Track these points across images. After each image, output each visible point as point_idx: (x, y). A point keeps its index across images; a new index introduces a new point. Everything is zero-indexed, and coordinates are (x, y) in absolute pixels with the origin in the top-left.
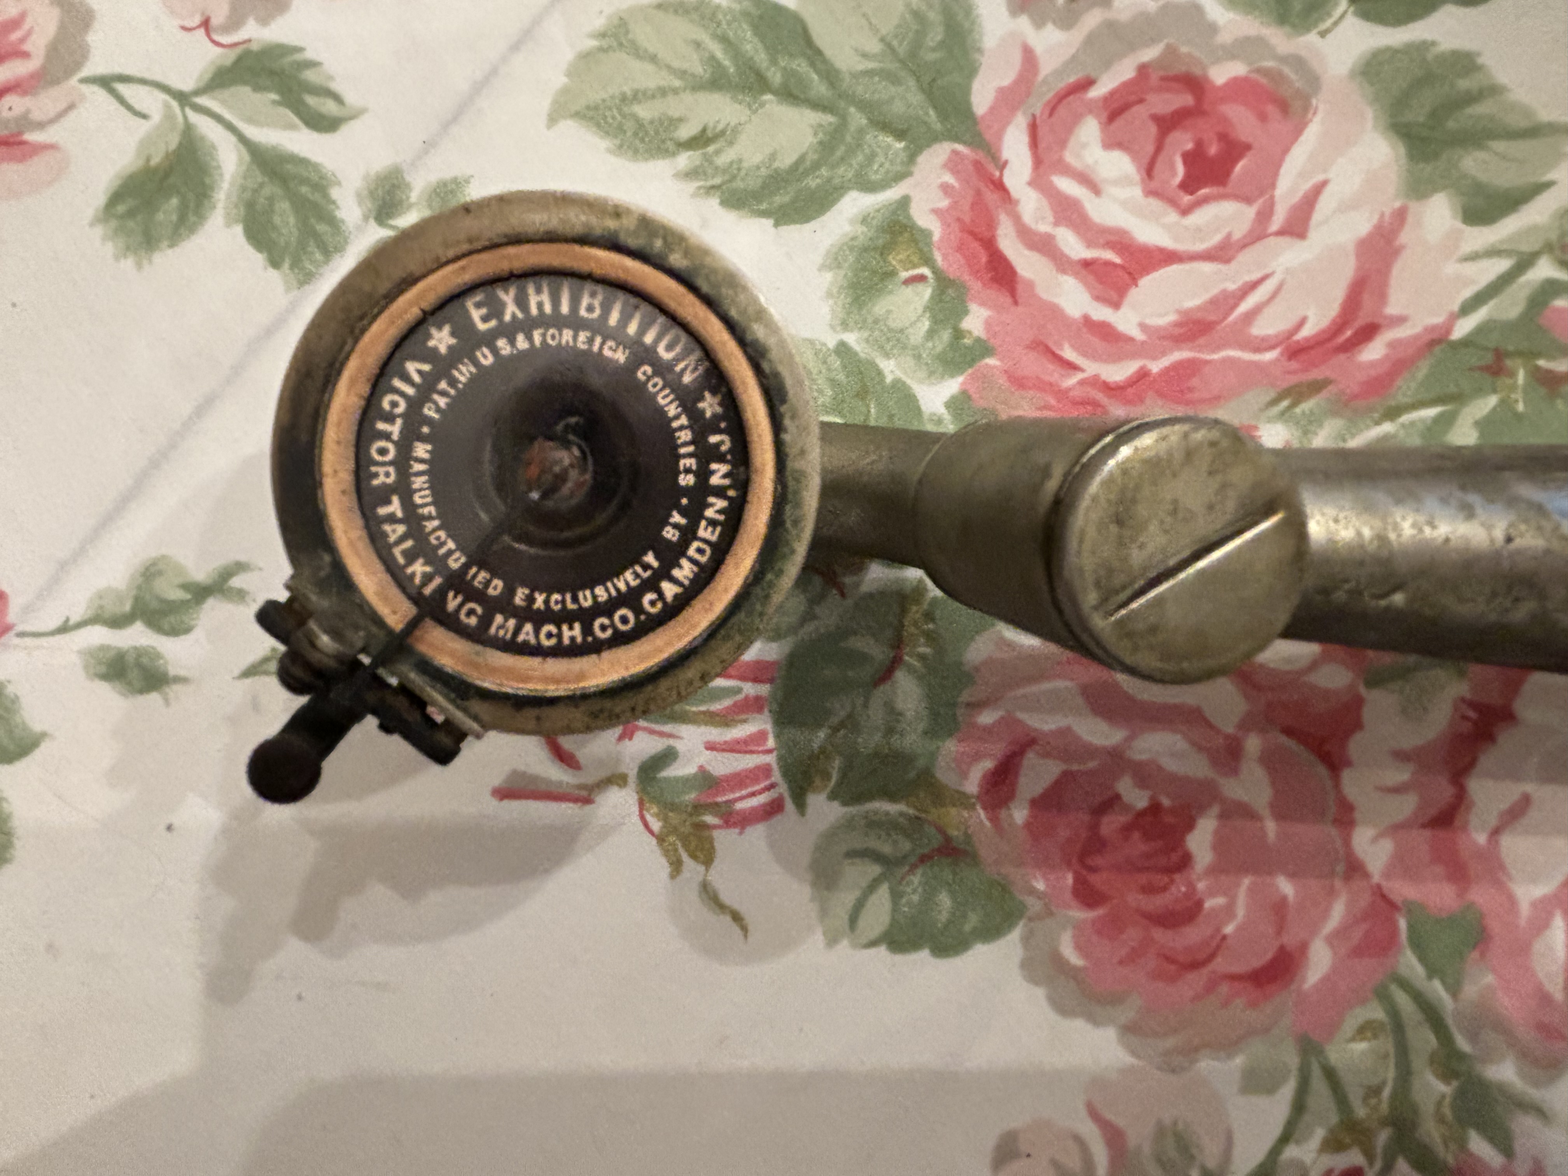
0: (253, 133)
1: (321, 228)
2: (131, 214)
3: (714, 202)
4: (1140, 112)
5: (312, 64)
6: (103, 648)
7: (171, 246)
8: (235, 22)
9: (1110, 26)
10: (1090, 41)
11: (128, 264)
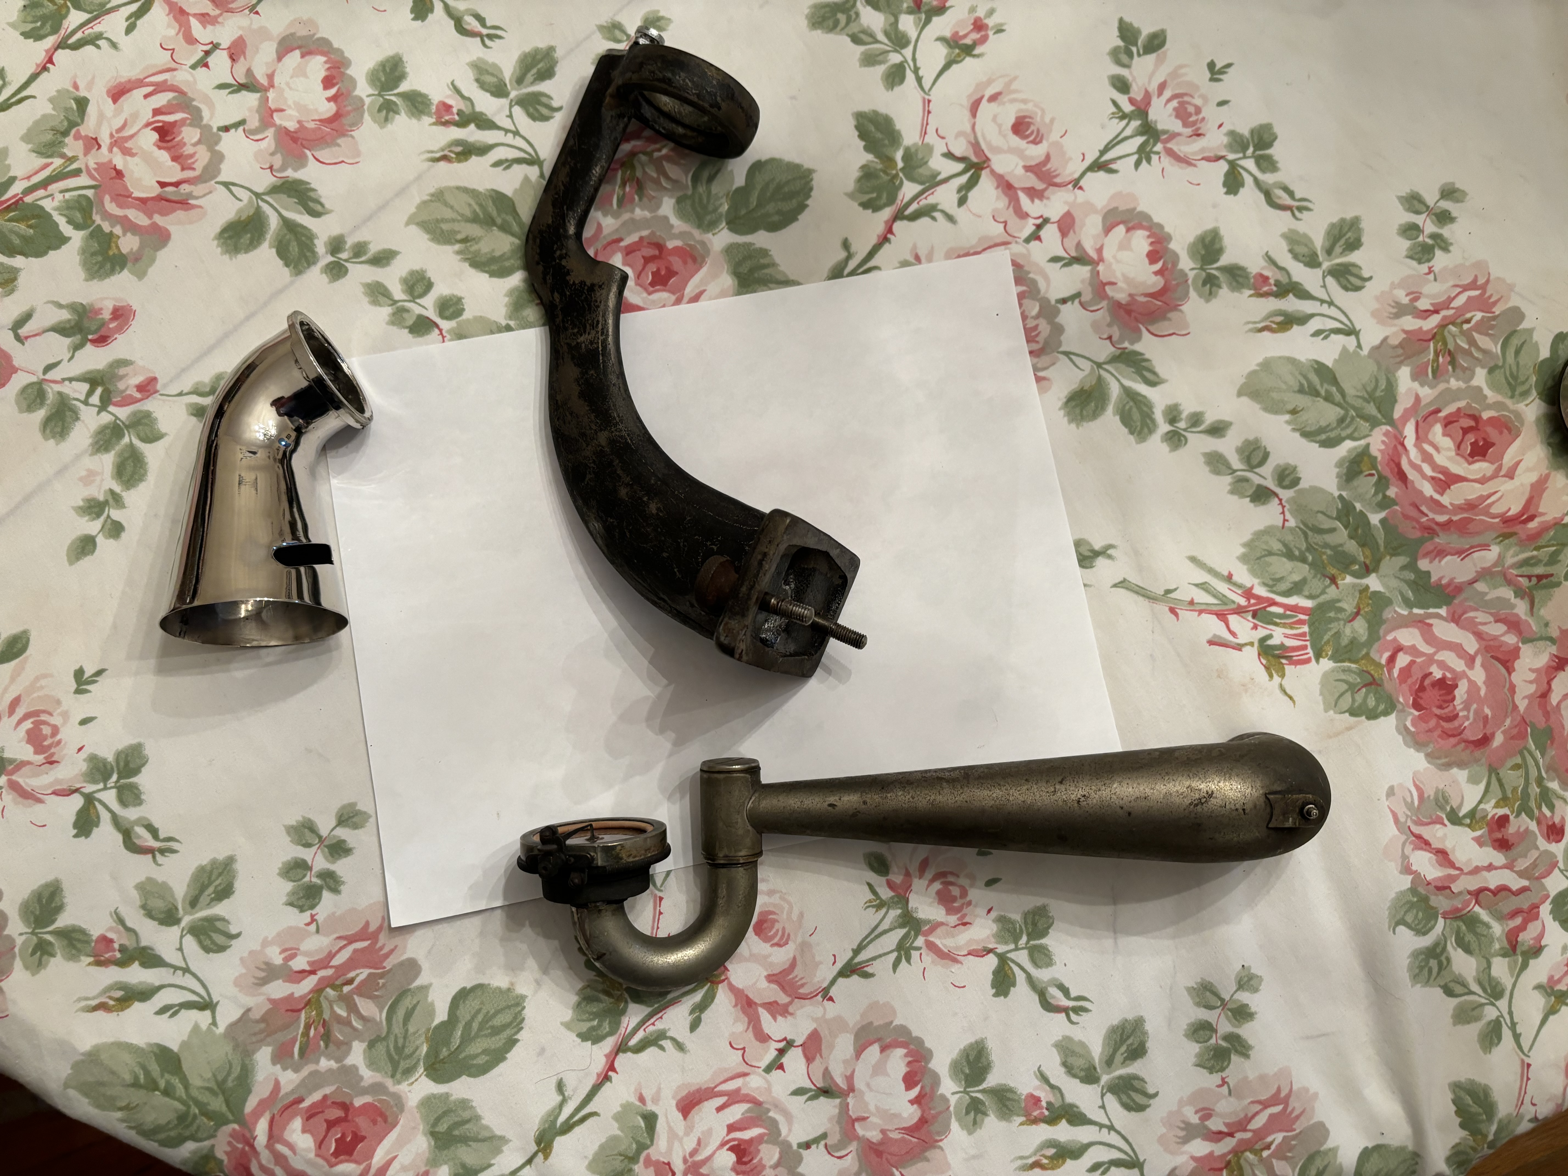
0: (286, 214)
1: (308, 254)
2: (230, 238)
3: (467, 264)
4: (639, 254)
5: (314, 190)
6: (197, 404)
7: (246, 252)
8: (283, 169)
9: (633, 220)
10: (624, 224)
11: (226, 257)
